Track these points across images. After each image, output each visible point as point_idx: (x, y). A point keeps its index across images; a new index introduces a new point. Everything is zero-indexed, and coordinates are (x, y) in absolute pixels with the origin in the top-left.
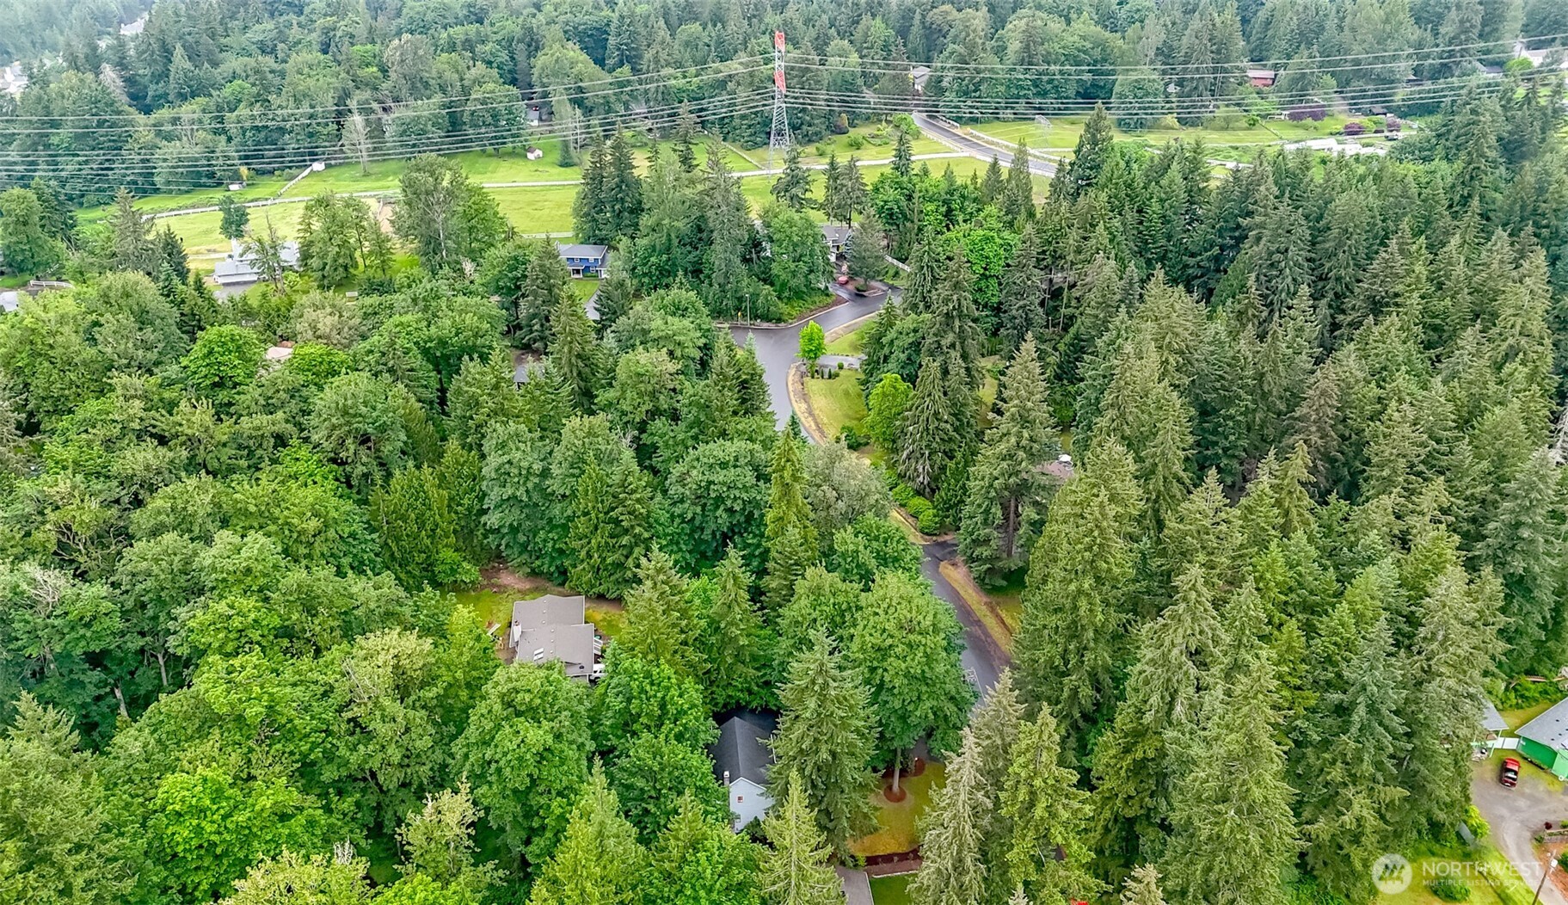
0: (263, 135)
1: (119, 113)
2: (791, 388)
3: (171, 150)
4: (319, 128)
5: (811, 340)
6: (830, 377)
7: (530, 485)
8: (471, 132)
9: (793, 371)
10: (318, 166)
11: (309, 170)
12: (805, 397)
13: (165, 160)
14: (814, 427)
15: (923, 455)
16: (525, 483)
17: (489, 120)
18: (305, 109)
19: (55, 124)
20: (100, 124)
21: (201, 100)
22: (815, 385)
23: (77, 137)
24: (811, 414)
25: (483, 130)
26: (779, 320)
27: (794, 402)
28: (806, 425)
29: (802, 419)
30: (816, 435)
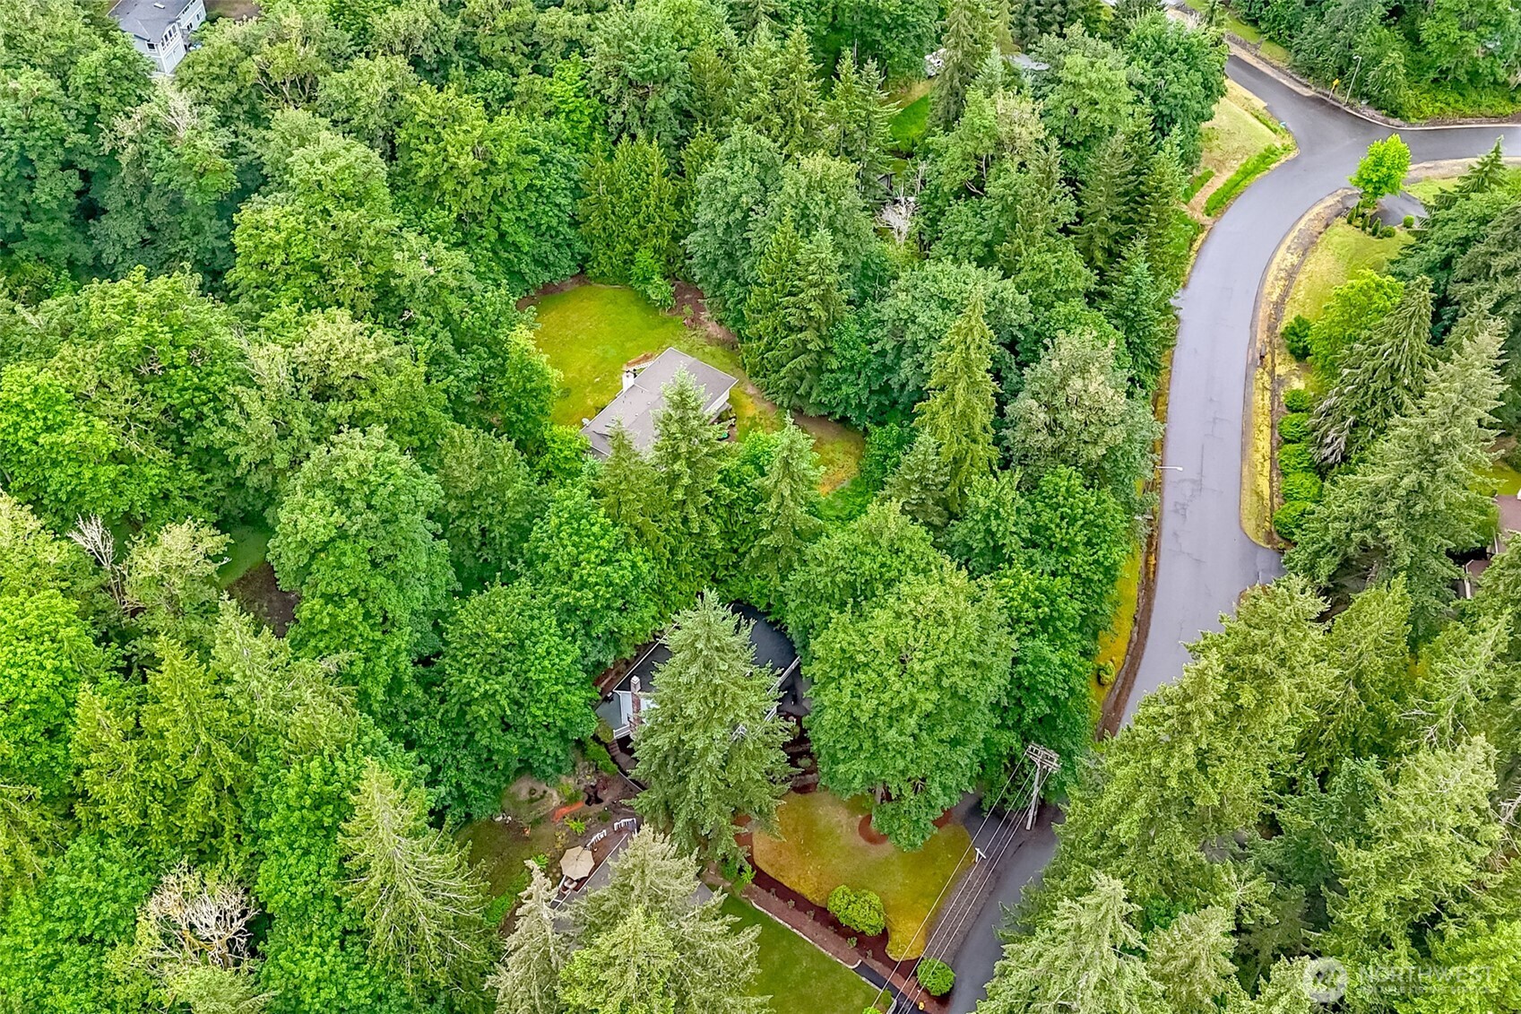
2: (1301, 225)
5: (1379, 163)
6: (1374, 234)
7: (731, 218)
9: (1330, 201)
12: (1308, 246)
14: (1274, 297)
15: (1344, 419)
16: (729, 212)
22: (1345, 235)
24: (1291, 274)
26: (1394, 113)
27: (1283, 248)
28: (1267, 289)
29: (1270, 278)
30: (1265, 310)
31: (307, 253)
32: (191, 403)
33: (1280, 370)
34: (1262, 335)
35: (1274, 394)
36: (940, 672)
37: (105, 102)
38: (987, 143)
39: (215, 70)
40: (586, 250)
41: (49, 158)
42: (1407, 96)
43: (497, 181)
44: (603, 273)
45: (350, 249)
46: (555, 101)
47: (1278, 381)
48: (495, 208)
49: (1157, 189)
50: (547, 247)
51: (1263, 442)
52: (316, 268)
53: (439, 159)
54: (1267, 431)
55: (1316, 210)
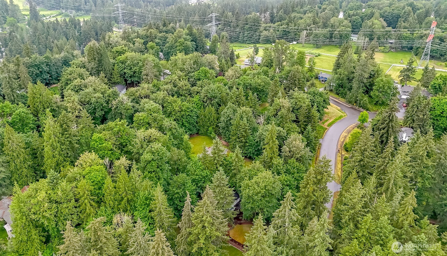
0: (284, 33)
1: (259, 23)
2: (348, 128)
3: (265, 33)
4: (298, 33)
5: (362, 116)
8: (333, 39)
9: (354, 124)
10: (295, 43)
11: (292, 43)
13: (262, 35)
14: (342, 141)
17: (339, 37)
18: (296, 28)
19: (247, 24)
20: (254, 25)
21: (279, 23)
22: (357, 130)
23: (249, 27)
24: (345, 137)
25: (336, 39)
26: (368, 110)
27: (344, 132)
28: (340, 139)
29: (341, 137)
30: (340, 143)
31: (147, 121)
32: (125, 142)
33: (343, 153)
34: (339, 147)
35: (342, 158)
36: (265, 186)
37: (111, 99)
38: (278, 106)
39: (131, 94)
40: (199, 128)
41: (99, 108)
42: (369, 106)
43: (183, 113)
44: (202, 133)
45: (155, 120)
46: (194, 102)
47: (342, 155)
48: (182, 118)
49: (313, 115)
50: (191, 127)
51: (339, 166)
52: (149, 124)
53: (172, 108)
54: (340, 164)
55: (351, 126)
